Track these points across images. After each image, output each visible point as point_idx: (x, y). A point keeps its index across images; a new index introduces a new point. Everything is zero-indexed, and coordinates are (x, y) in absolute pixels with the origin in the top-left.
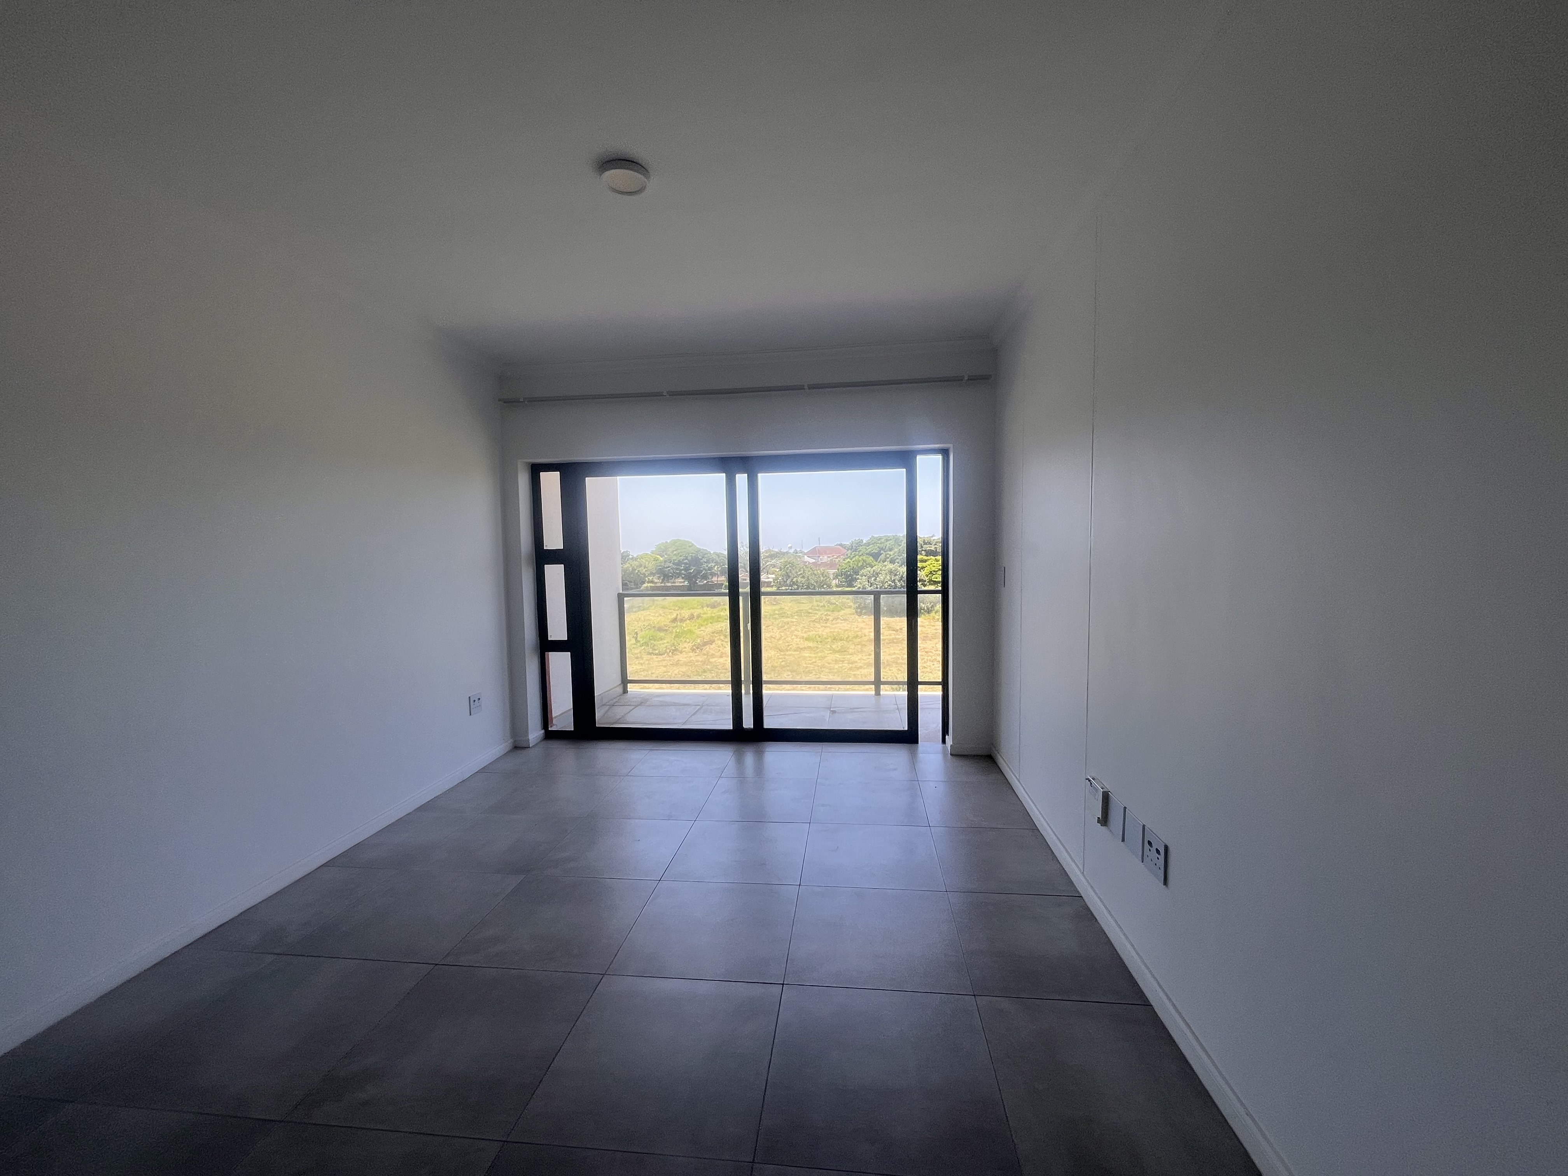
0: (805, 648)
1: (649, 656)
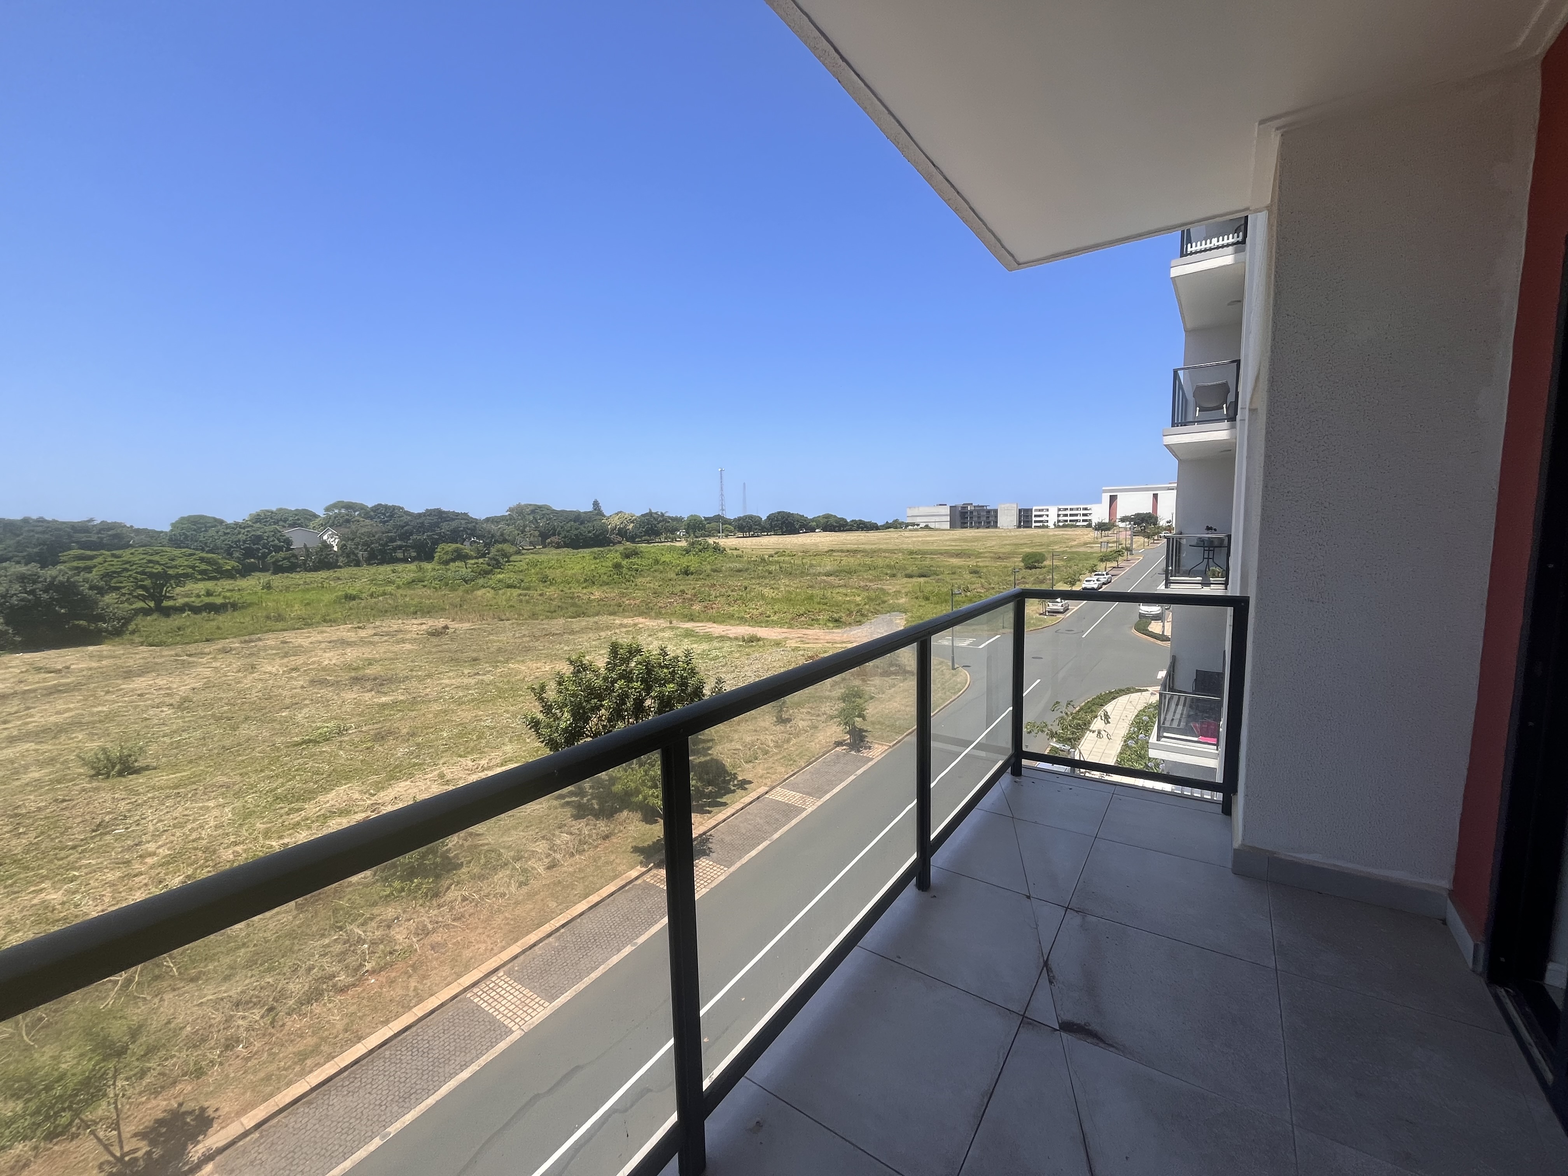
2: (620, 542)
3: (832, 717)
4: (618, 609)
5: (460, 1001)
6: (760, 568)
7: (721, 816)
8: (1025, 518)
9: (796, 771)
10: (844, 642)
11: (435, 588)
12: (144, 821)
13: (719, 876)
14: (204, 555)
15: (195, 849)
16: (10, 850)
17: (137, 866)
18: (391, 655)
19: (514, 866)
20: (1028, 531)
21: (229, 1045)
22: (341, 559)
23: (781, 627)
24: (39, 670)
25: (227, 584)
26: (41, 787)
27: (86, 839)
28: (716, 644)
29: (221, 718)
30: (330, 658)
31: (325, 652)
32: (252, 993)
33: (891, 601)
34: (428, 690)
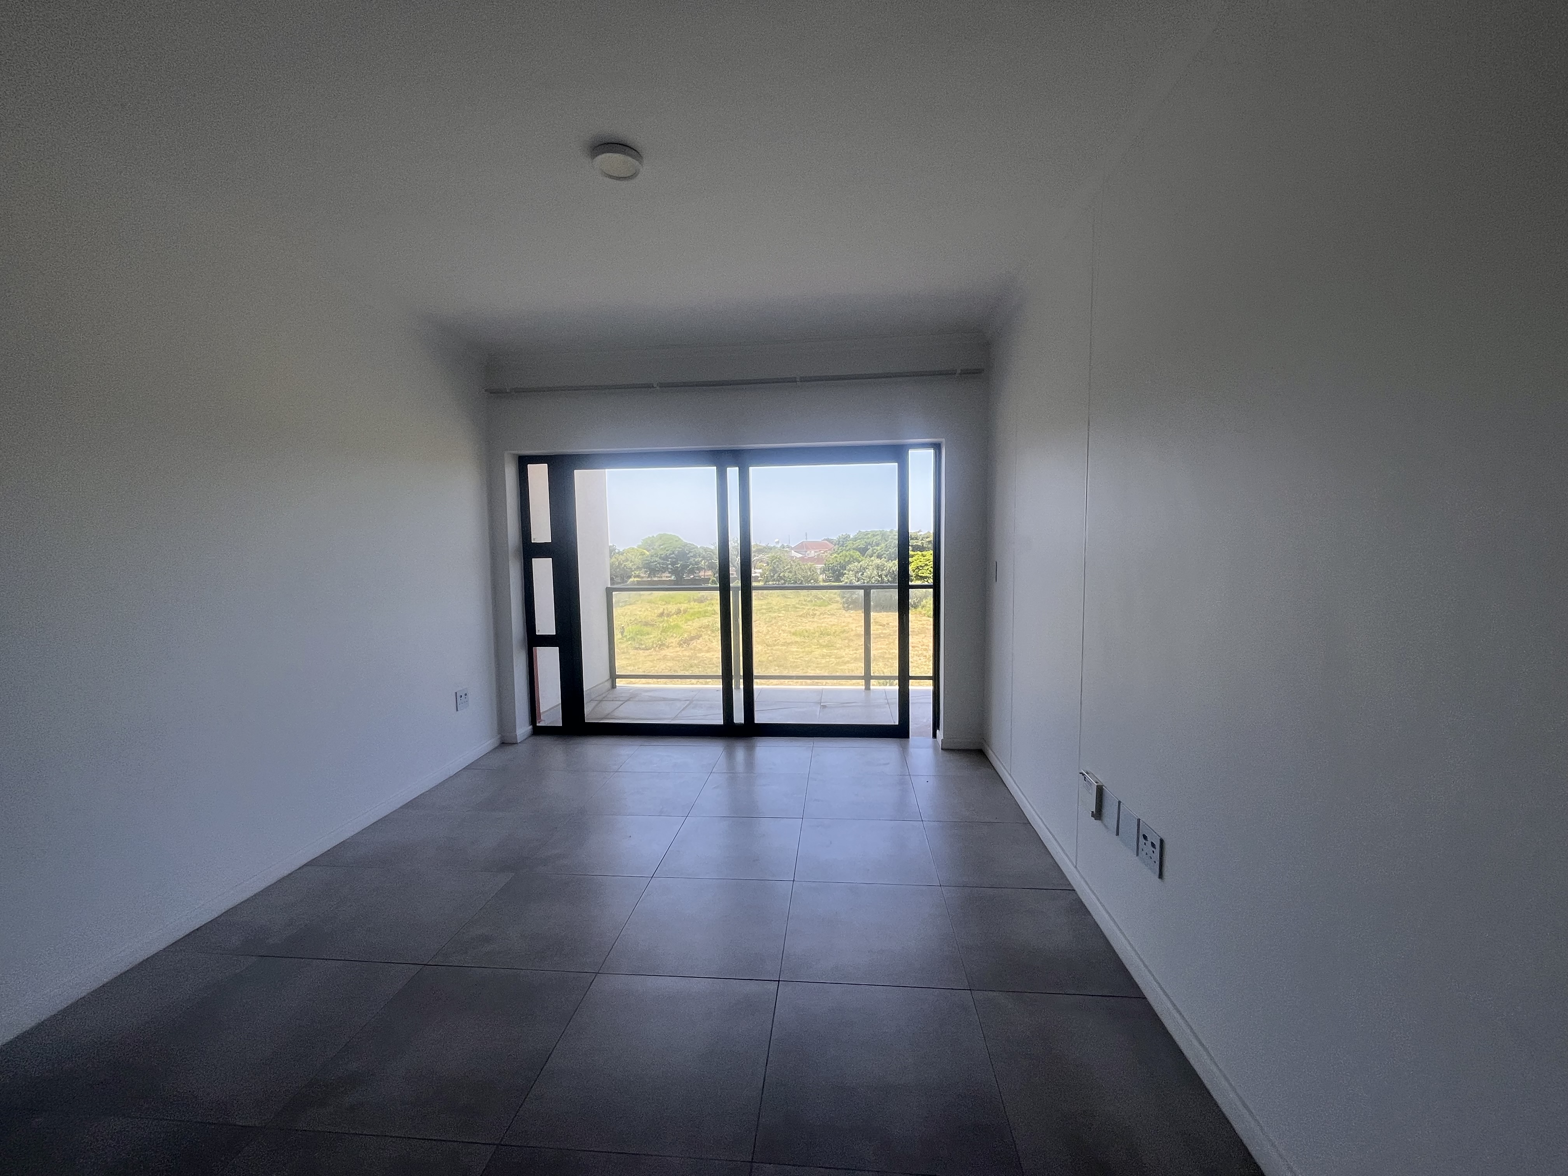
0: (792, 643)
1: (636, 651)
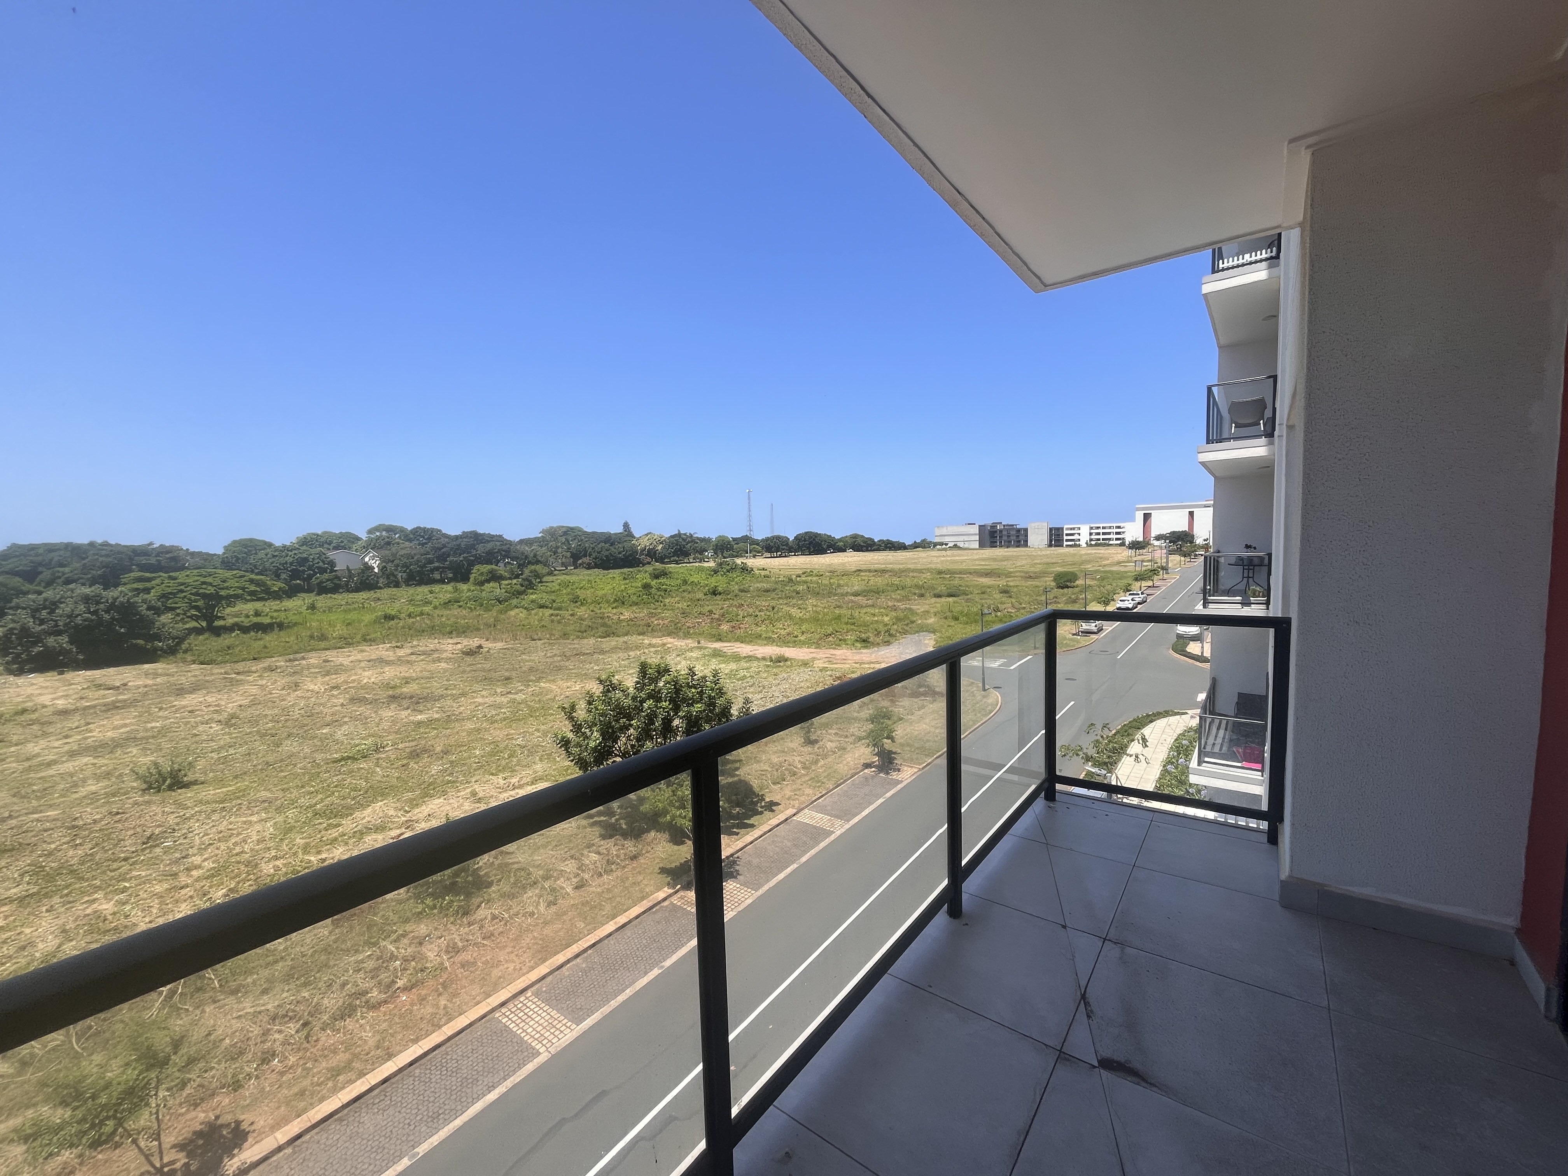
2: (649, 563)
3: (860, 739)
4: (647, 629)
5: (488, 1021)
6: (788, 588)
7: (749, 838)
8: (1056, 537)
9: (824, 793)
10: (872, 663)
11: (470, 608)
12: (191, 835)
13: (746, 899)
14: (253, 576)
15: (239, 862)
16: (67, 861)
17: (183, 879)
18: (426, 674)
19: (543, 885)
20: (1060, 550)
21: (266, 1058)
22: (381, 580)
23: (808, 647)
24: (99, 687)
25: (274, 604)
26: (98, 800)
27: (137, 851)
28: (743, 664)
29: (265, 735)
30: (369, 676)
31: (364, 671)
32: (288, 1006)
33: (920, 622)
34: (462, 708)
